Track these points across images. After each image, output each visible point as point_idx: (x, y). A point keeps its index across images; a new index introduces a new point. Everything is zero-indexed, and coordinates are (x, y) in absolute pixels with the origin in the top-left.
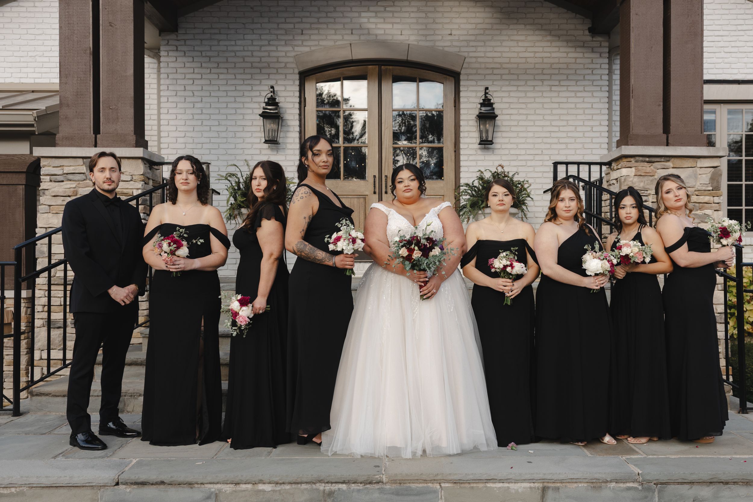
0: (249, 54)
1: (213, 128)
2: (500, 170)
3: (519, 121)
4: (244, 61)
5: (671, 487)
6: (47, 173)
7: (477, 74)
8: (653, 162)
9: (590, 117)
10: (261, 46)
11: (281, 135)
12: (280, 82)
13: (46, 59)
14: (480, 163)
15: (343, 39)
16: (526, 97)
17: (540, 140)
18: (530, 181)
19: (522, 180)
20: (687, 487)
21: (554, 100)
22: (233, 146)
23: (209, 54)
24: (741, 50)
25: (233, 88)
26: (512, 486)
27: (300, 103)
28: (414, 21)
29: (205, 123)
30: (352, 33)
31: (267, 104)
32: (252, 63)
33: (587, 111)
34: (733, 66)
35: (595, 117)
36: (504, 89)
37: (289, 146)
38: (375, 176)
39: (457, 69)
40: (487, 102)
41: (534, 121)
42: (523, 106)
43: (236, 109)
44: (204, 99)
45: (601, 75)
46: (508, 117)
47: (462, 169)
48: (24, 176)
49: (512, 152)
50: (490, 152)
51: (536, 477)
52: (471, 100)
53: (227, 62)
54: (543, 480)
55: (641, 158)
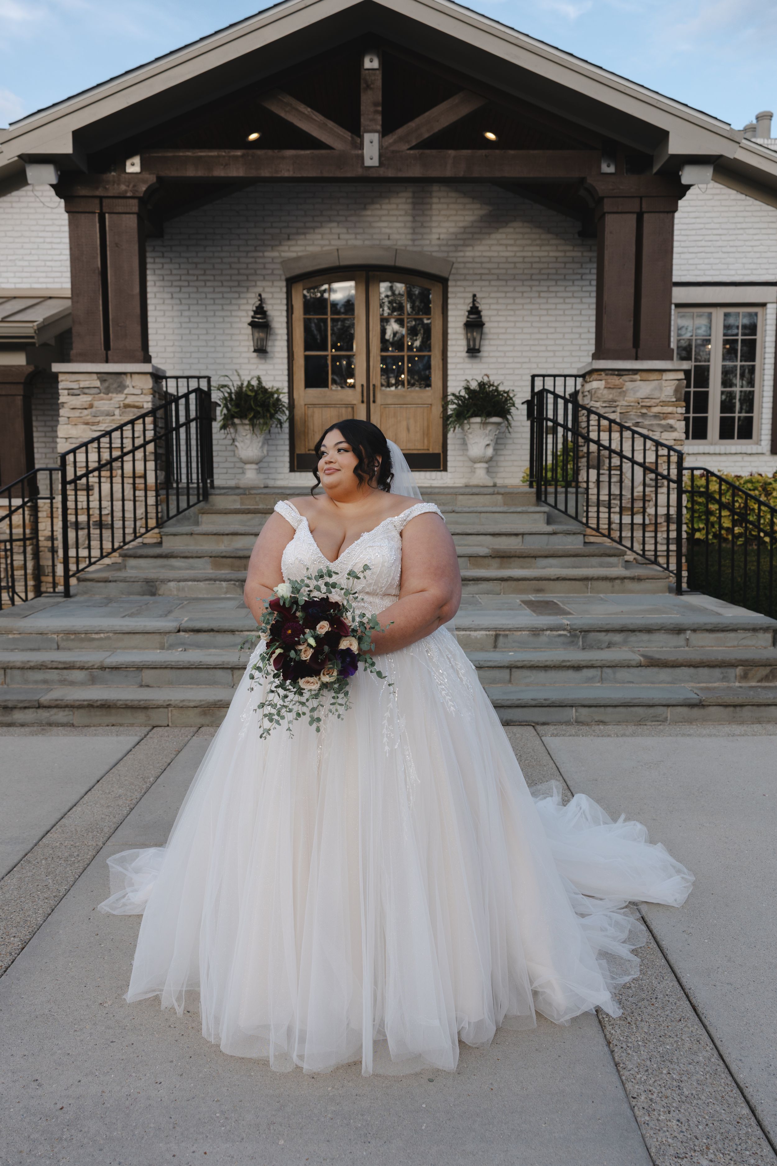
0: (236, 260)
1: (201, 337)
2: (486, 379)
3: (506, 328)
4: (231, 268)
5: (592, 635)
6: (65, 387)
7: (465, 280)
8: (622, 375)
9: (578, 324)
10: (248, 252)
11: (270, 343)
12: (267, 289)
13: (26, 263)
14: (467, 372)
15: (330, 245)
16: (514, 303)
17: (527, 348)
18: (516, 389)
19: (507, 390)
20: (603, 634)
21: (542, 306)
22: (221, 355)
23: (195, 260)
24: (740, 249)
25: (220, 296)
26: (472, 633)
27: (287, 311)
28: (402, 225)
29: (193, 331)
30: (339, 238)
31: (256, 312)
32: (238, 269)
33: (575, 318)
34: (731, 267)
35: (583, 324)
36: (492, 295)
37: (277, 355)
38: (362, 385)
39: (444, 274)
40: (475, 311)
41: (522, 328)
42: (512, 313)
43: (223, 317)
44: (192, 308)
45: (590, 281)
46: (496, 325)
47: (449, 378)
48: (21, 387)
49: (500, 360)
50: (477, 360)
51: (491, 626)
52: (460, 307)
53: (214, 268)
54: (495, 629)
55: (610, 372)
